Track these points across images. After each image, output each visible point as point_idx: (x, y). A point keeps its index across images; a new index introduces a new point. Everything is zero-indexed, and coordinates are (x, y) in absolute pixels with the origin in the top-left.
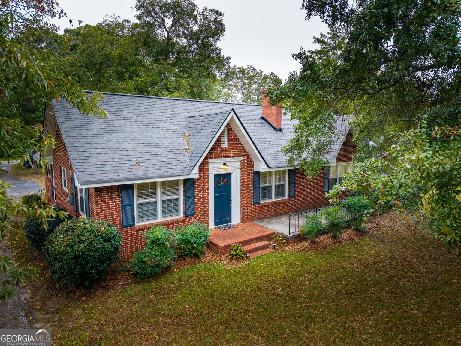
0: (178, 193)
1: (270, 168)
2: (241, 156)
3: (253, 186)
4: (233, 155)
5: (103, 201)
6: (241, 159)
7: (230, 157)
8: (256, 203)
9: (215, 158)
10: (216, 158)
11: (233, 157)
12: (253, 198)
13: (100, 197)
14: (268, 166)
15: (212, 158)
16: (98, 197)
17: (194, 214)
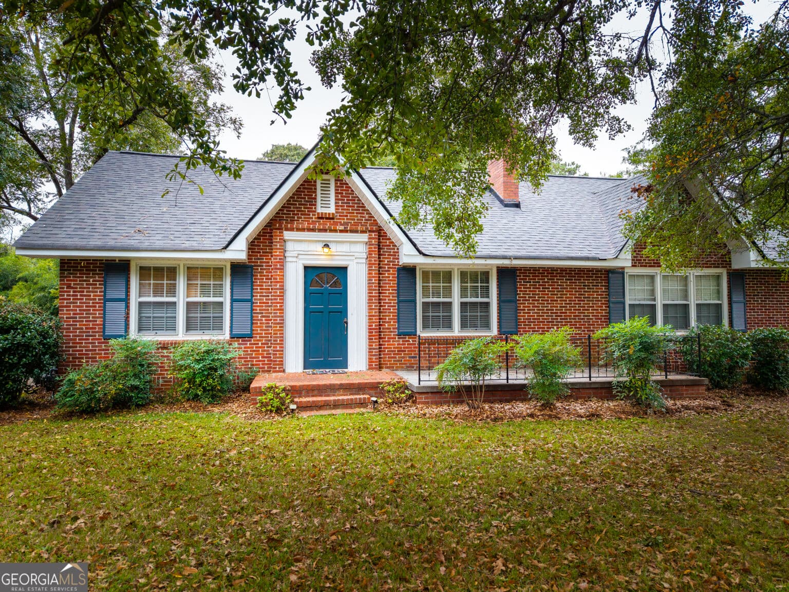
0: (219, 292)
1: (425, 255)
2: (363, 232)
3: (398, 297)
4: (342, 228)
5: (73, 288)
6: (365, 237)
7: (335, 231)
8: (405, 334)
9: (298, 230)
10: (303, 230)
11: (341, 231)
12: (398, 322)
13: (67, 281)
14: (420, 252)
15: (292, 229)
16: (64, 280)
17: (250, 337)
